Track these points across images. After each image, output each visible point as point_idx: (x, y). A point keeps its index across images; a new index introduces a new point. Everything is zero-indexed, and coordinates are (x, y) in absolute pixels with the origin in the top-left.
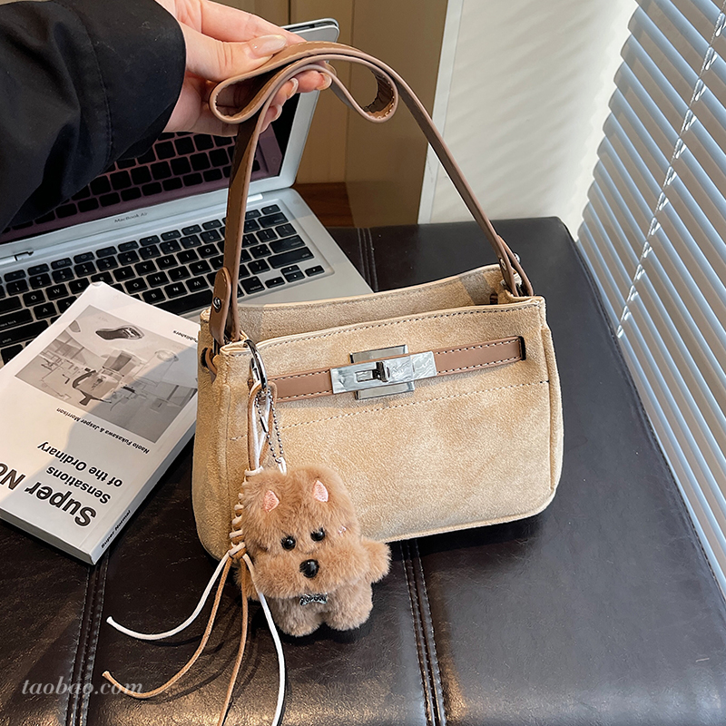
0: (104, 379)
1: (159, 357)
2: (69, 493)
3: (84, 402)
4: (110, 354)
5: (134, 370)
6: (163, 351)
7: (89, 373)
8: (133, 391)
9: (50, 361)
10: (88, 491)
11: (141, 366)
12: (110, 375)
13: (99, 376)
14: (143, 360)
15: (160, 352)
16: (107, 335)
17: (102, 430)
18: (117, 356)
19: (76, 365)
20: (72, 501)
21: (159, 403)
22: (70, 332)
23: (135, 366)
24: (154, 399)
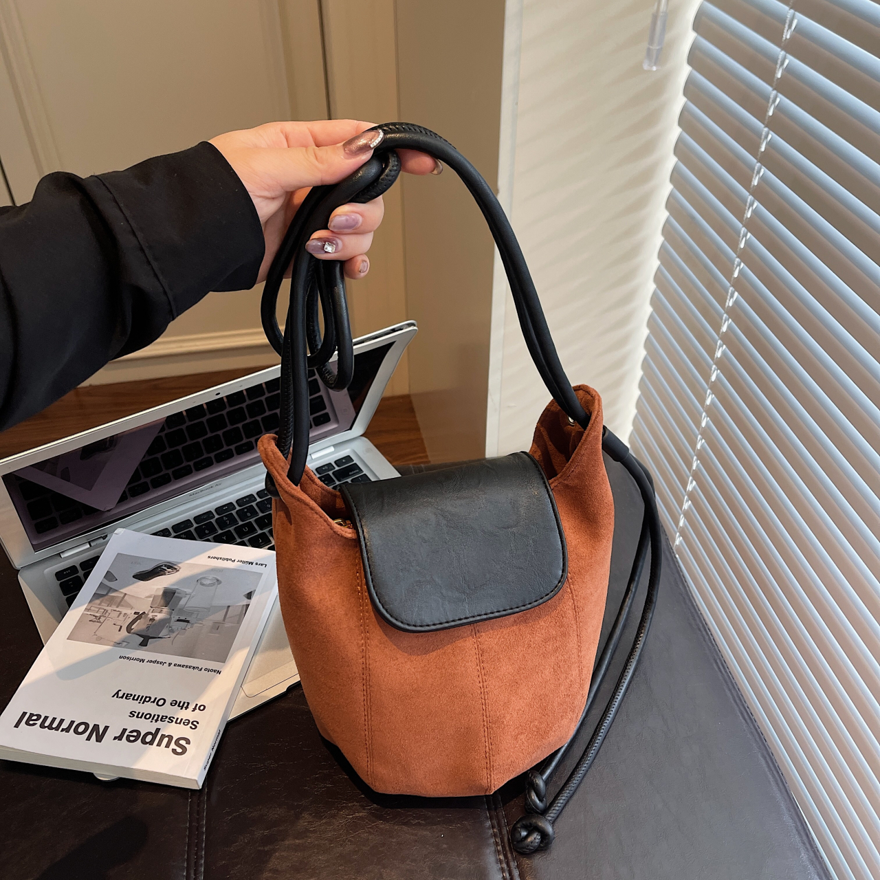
0: (156, 618)
1: (203, 585)
2: (158, 730)
3: (144, 644)
4: (153, 593)
5: (182, 602)
6: (204, 578)
7: (139, 616)
8: (188, 622)
9: (97, 614)
10: (176, 723)
11: (188, 596)
12: (161, 612)
13: (150, 616)
14: (188, 591)
15: (201, 579)
16: (144, 576)
17: (170, 664)
18: (161, 593)
19: (124, 611)
20: (163, 736)
21: (217, 626)
22: (107, 583)
23: (181, 598)
24: (211, 624)
